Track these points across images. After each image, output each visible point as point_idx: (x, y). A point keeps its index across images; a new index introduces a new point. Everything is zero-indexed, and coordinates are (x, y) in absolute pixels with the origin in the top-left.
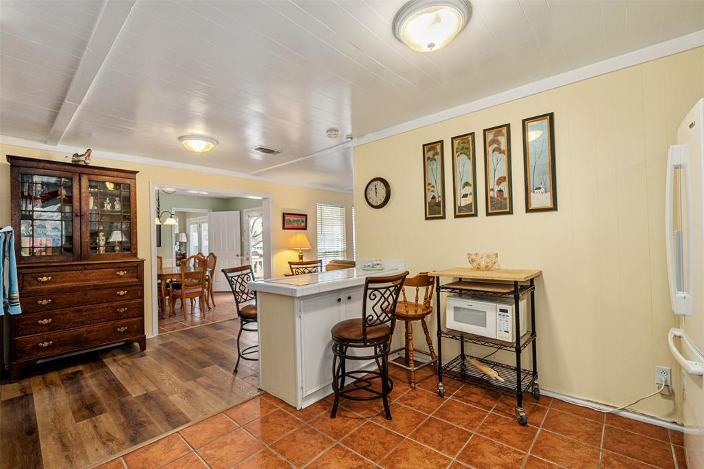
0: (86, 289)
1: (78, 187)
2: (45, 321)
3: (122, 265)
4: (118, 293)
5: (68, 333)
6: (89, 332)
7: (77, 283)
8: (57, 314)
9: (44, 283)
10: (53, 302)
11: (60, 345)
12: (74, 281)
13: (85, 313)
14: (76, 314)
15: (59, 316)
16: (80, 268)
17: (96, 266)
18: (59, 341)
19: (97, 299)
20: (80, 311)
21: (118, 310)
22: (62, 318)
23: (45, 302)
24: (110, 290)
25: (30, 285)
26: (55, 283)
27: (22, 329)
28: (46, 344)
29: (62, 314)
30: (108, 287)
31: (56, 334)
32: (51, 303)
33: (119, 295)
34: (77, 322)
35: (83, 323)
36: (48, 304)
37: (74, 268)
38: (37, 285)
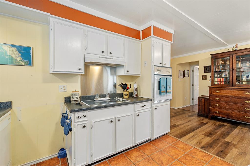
0: (231, 97)
1: (232, 59)
2: (217, 105)
3: (247, 90)
4: (245, 101)
5: (225, 111)
6: (232, 113)
7: (228, 95)
8: (221, 104)
9: (218, 93)
10: (220, 100)
11: (222, 114)
12: (227, 93)
13: (231, 106)
14: (228, 105)
15: (222, 105)
16: (229, 89)
17: (236, 89)
18: (221, 112)
19: (236, 101)
20: (229, 104)
21: (245, 109)
22: (223, 105)
23: (217, 99)
24: (241, 100)
25: (213, 92)
26: (220, 93)
27: (211, 105)
28: (217, 112)
29: (223, 104)
30: (241, 98)
31: (221, 110)
32: (219, 100)
33: (246, 102)
34: (228, 108)
35: (230, 109)
36: (218, 99)
37: (227, 89)
38: (215, 93)
